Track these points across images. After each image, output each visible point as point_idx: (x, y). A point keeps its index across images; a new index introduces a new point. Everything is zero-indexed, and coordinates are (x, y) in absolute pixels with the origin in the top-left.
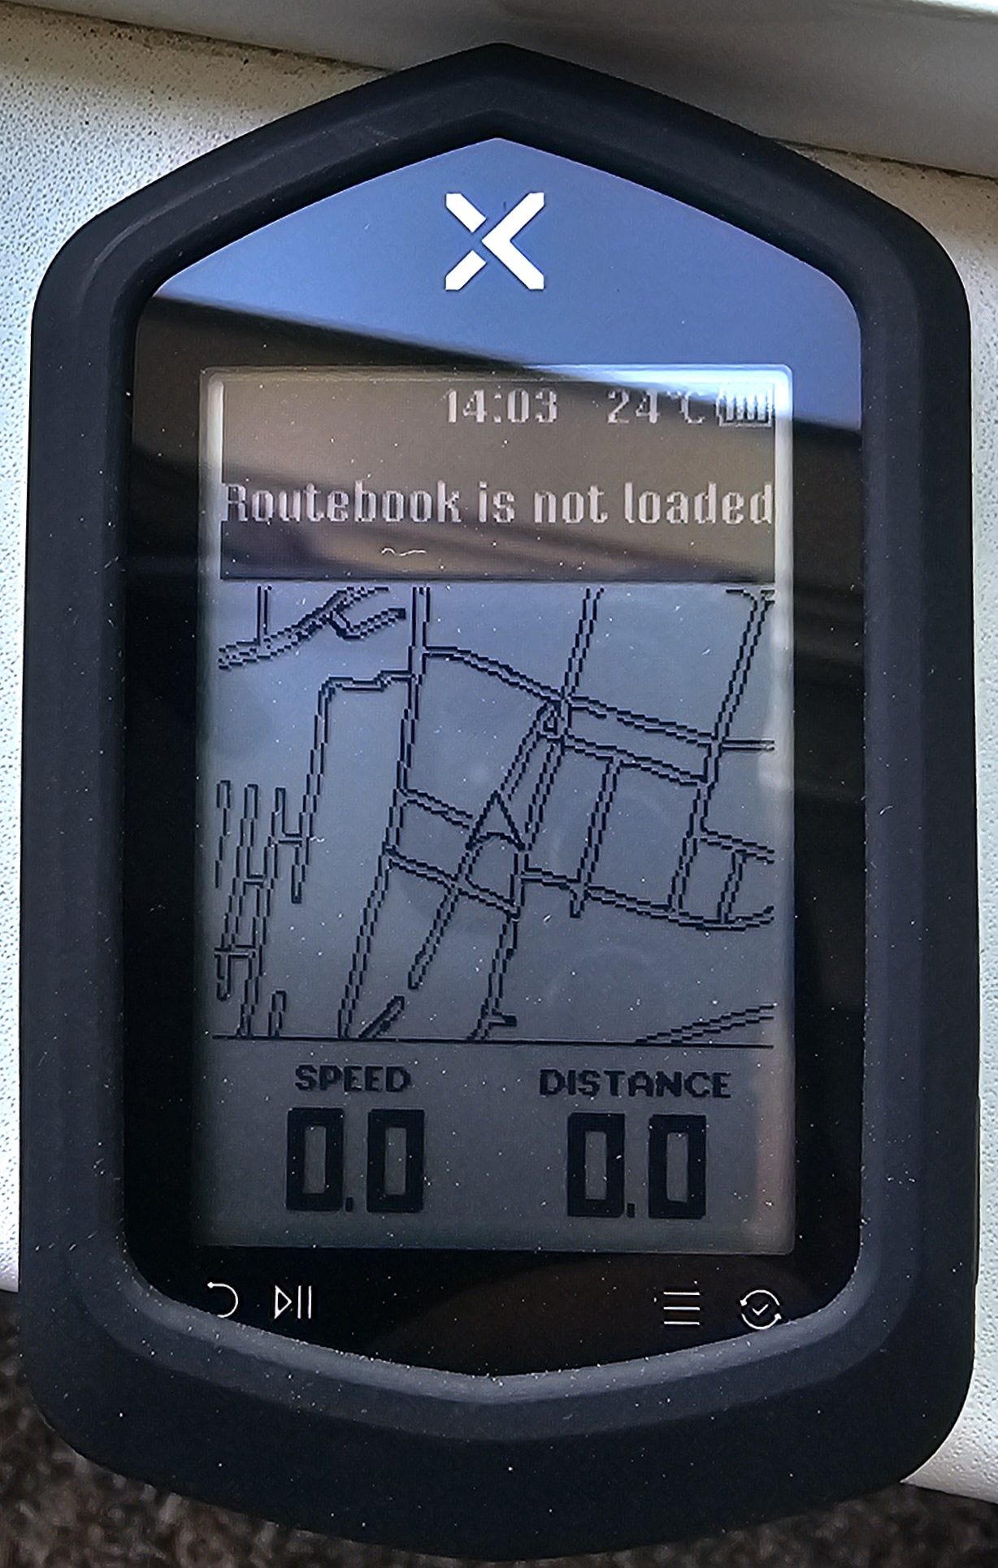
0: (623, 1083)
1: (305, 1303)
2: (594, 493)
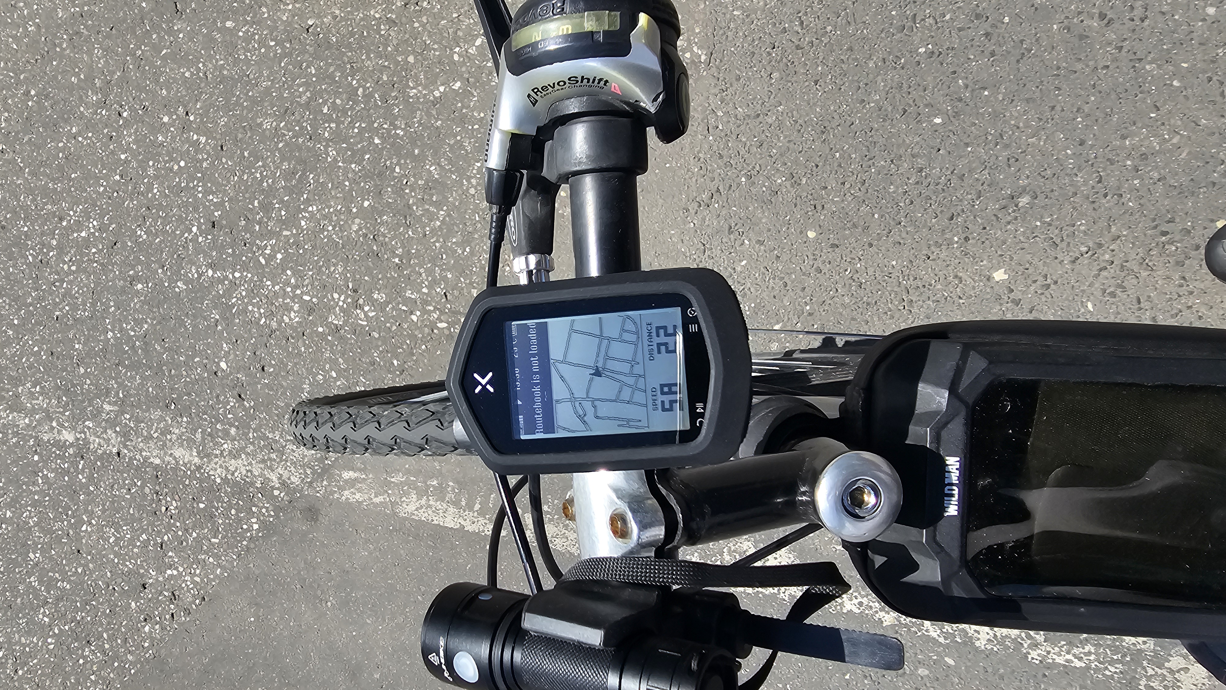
0: (651, 344)
1: (700, 405)
2: (532, 359)
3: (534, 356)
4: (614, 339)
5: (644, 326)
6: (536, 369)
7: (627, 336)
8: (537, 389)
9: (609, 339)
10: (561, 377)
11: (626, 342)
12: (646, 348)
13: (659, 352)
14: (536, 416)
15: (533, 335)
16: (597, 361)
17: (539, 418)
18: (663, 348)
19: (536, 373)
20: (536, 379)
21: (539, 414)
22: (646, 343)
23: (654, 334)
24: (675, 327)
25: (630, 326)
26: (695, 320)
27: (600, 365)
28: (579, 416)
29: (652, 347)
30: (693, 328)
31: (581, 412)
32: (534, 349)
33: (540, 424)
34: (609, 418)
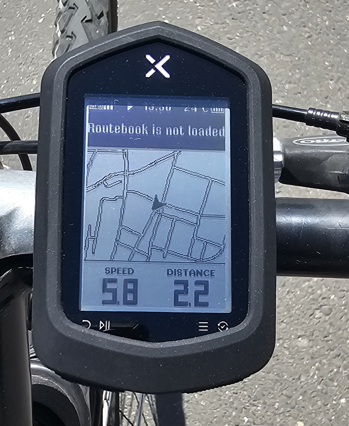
3: (185, 131)
4: (196, 230)
5: (210, 268)
6: (169, 132)
7: (198, 246)
8: (144, 130)
9: (197, 225)
10: (156, 163)
11: (192, 246)
12: (182, 267)
13: (177, 282)
14: (111, 126)
15: (210, 132)
16: (171, 207)
17: (108, 129)
18: (181, 288)
19: (164, 131)
20: (156, 131)
21: (113, 129)
22: (189, 267)
23: (199, 278)
24: (206, 305)
25: (211, 251)
26: (213, 329)
27: (167, 211)
28: (105, 179)
29: (183, 274)
30: (203, 326)
31: (109, 182)
32: (192, 132)
33: (100, 129)
34: (100, 215)
